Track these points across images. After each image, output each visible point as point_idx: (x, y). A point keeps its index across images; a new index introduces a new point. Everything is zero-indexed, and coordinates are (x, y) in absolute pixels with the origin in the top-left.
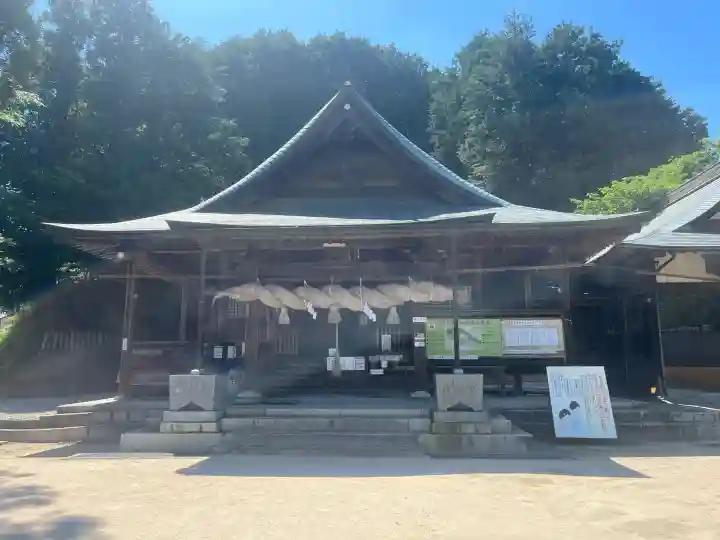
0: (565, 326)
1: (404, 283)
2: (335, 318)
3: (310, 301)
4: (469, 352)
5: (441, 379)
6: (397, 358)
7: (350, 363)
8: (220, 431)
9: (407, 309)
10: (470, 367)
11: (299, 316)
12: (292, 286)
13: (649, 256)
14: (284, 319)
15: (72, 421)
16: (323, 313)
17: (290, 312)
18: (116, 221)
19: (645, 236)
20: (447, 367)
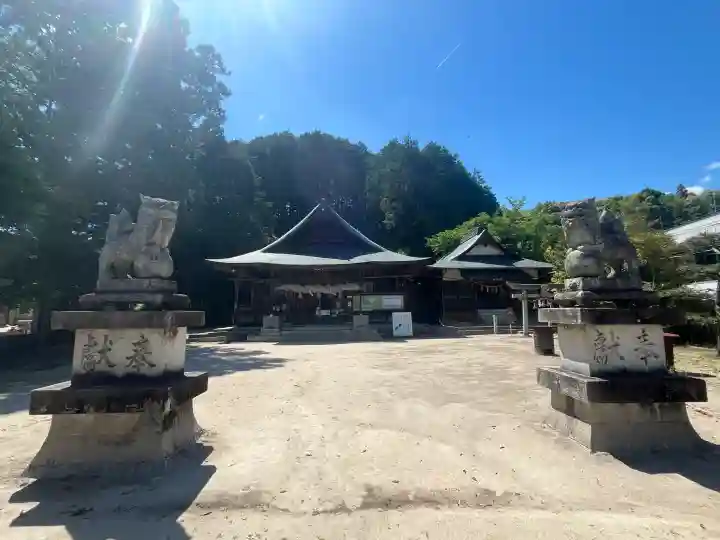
0: (404, 299)
1: (345, 283)
2: (319, 296)
3: (311, 290)
4: (365, 308)
5: (355, 317)
6: (342, 310)
7: (325, 313)
8: (281, 335)
9: (345, 293)
10: (364, 313)
11: (306, 296)
12: (303, 285)
13: (440, 271)
14: (300, 296)
15: (222, 334)
16: (315, 294)
17: (303, 295)
18: (231, 256)
19: (439, 264)
20: (357, 313)
